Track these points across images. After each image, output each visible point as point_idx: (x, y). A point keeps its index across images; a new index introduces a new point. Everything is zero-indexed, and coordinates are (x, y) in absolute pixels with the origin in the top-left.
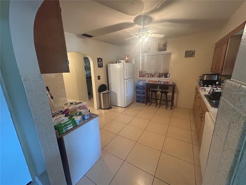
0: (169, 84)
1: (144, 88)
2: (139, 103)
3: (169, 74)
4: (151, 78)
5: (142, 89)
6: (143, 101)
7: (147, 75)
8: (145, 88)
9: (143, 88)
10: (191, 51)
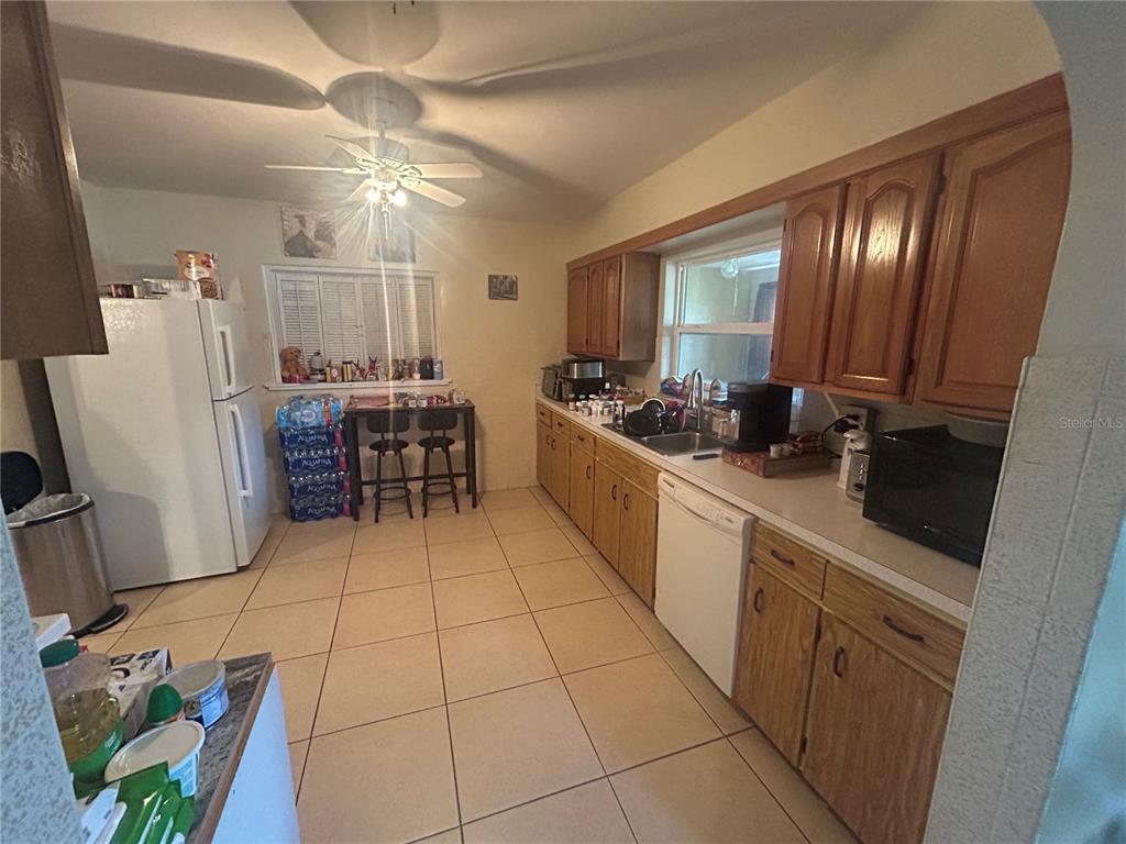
0: (448, 404)
1: (332, 436)
2: (310, 524)
3: (441, 362)
4: (355, 384)
5: (318, 445)
6: (336, 506)
7: (335, 373)
8: (338, 435)
9: (324, 438)
10: (505, 277)
